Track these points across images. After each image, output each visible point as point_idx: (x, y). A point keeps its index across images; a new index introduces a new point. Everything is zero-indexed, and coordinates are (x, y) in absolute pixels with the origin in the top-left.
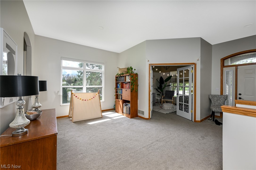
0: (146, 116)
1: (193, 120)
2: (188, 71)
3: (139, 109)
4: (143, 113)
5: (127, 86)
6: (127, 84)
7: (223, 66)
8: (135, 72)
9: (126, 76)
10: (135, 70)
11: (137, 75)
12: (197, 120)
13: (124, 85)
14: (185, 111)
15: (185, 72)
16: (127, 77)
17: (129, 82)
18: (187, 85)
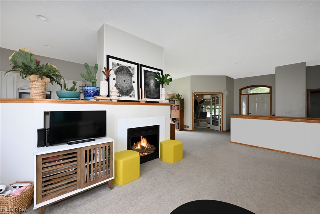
0: (191, 128)
1: (221, 131)
2: (218, 97)
3: (185, 124)
4: (188, 127)
5: (176, 107)
6: (176, 106)
7: (241, 94)
8: (182, 98)
9: (174, 100)
10: (182, 96)
11: (183, 100)
12: (223, 130)
13: (173, 107)
14: (216, 125)
15: (216, 98)
16: (176, 101)
17: (178, 105)
18: (217, 107)
